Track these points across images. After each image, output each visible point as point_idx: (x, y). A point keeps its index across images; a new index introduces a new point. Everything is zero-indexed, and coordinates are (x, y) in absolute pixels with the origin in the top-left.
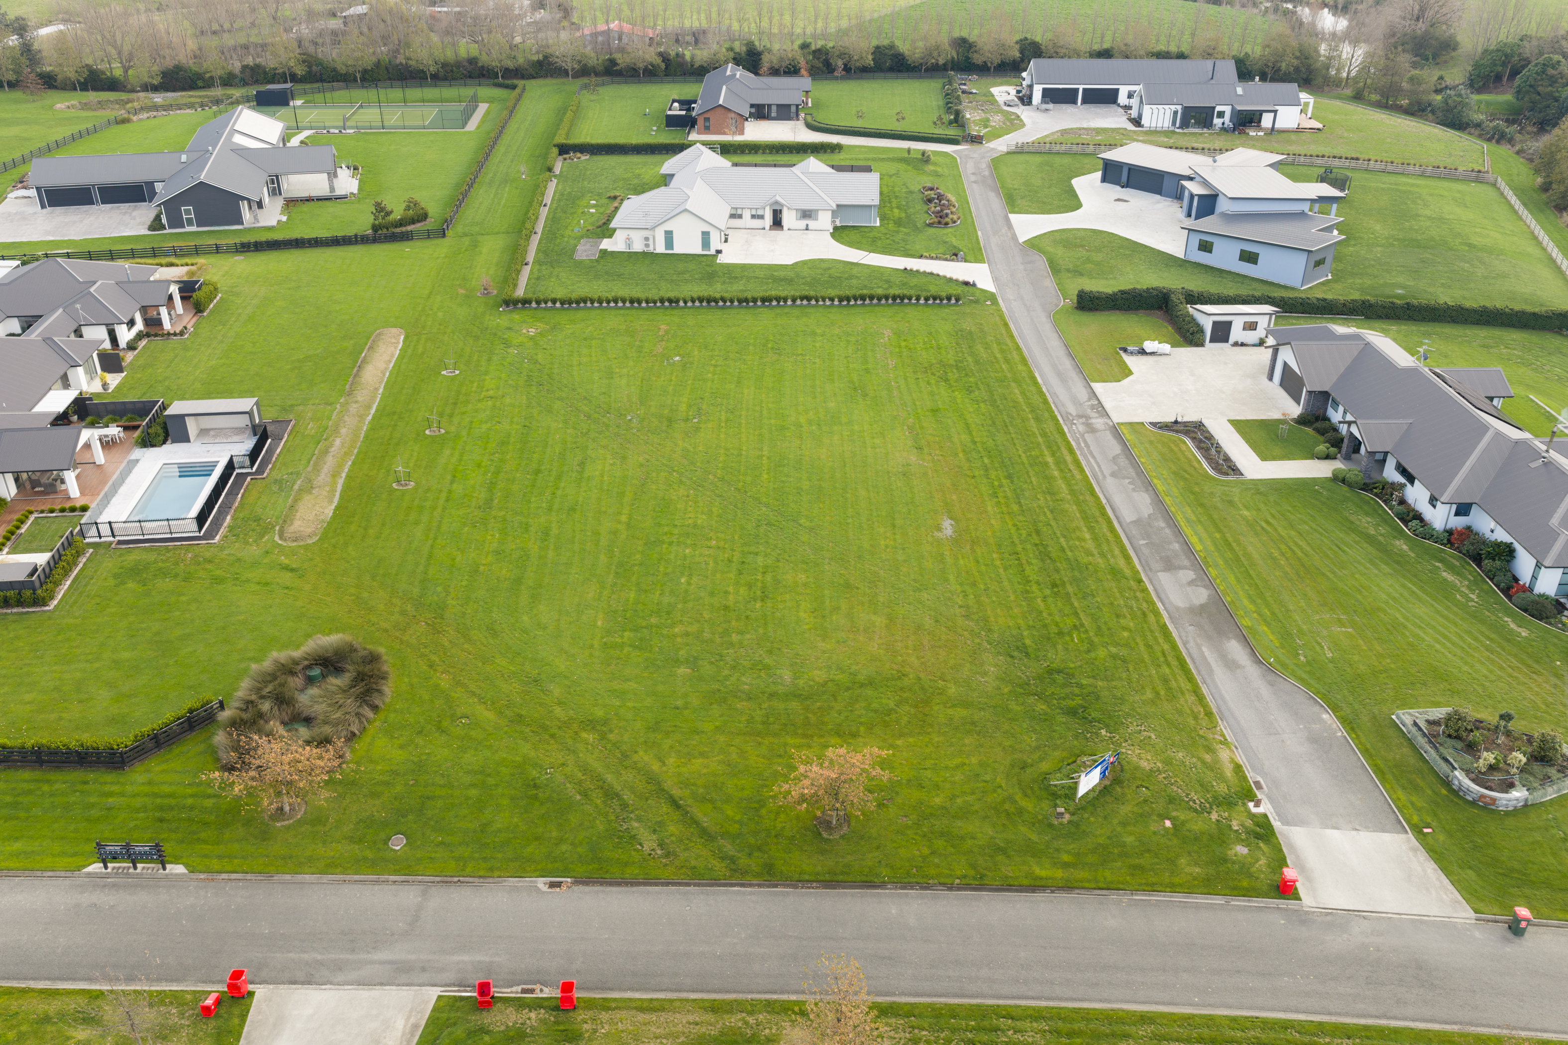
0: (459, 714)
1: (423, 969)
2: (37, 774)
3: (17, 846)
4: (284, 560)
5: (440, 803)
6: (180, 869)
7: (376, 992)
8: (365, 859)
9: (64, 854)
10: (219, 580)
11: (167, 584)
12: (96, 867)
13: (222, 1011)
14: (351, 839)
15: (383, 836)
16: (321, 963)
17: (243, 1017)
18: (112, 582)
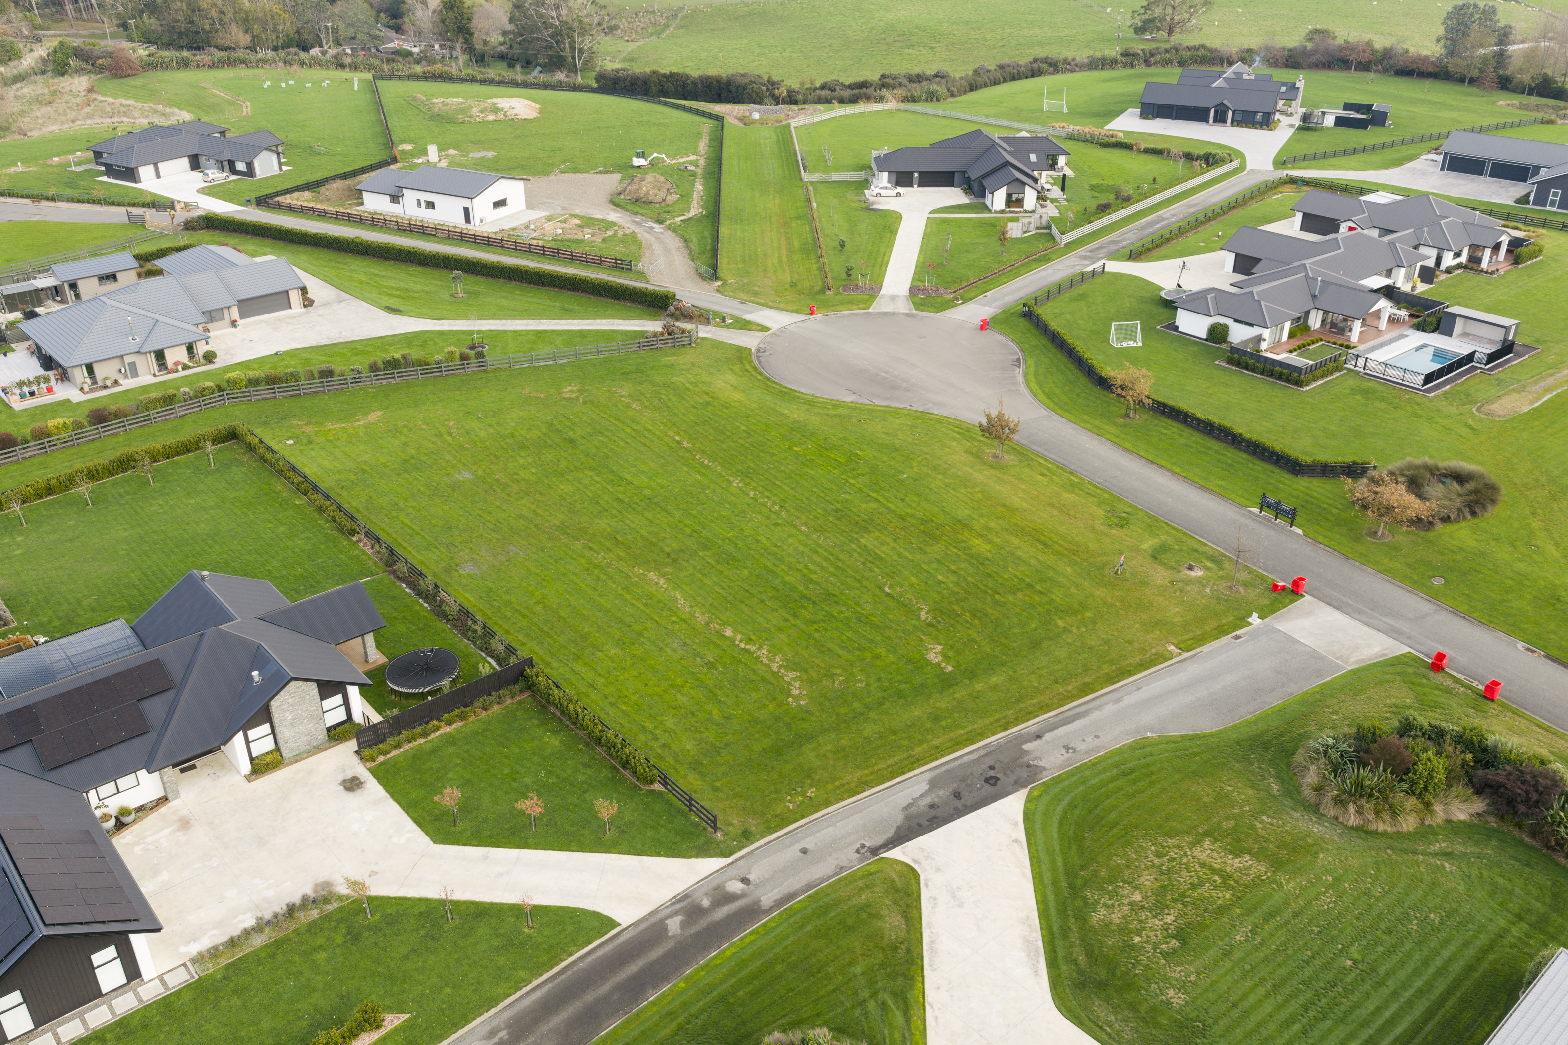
0: (1533, 543)
1: (1409, 638)
2: (1250, 458)
3: (1222, 483)
4: (1471, 422)
5: (1481, 576)
6: (1299, 532)
7: (1374, 632)
8: (1411, 578)
9: (1243, 497)
10: (1417, 416)
11: (1383, 405)
12: (1256, 510)
13: (1283, 593)
14: (1409, 565)
15: (1431, 573)
16: (1350, 606)
17: (1292, 601)
18: (1348, 391)
